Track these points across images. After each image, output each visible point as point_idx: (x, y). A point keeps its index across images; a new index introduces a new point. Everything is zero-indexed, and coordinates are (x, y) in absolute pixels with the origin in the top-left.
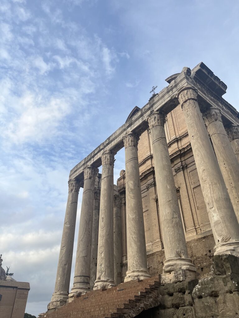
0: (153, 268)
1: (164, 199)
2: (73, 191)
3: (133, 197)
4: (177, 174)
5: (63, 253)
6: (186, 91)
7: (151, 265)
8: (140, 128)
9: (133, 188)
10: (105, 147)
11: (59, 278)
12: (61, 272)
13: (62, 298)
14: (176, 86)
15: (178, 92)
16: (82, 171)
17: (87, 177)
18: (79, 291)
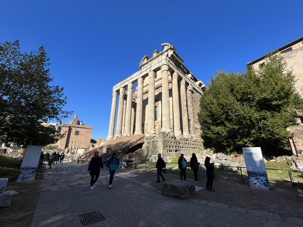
2: (115, 97)
6: (164, 66)
8: (145, 76)
9: (139, 102)
10: (130, 80)
14: (161, 61)
15: (162, 65)
17: (121, 92)
18: (118, 135)
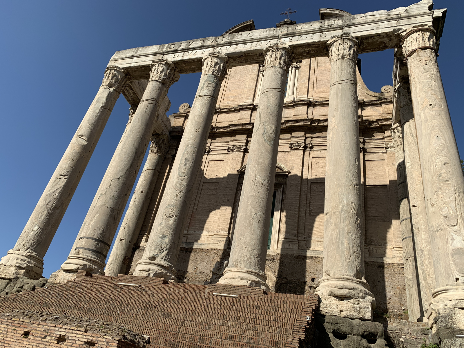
0: (200, 271)
1: (347, 177)
2: (112, 89)
3: (269, 151)
4: (292, 152)
5: (58, 187)
6: (428, 34)
7: (199, 266)
8: (306, 49)
9: (272, 136)
11: (36, 228)
12: (42, 218)
13: (32, 264)
14: (408, 17)
15: (413, 29)
16: (150, 63)
17: (159, 78)
18: (89, 265)
